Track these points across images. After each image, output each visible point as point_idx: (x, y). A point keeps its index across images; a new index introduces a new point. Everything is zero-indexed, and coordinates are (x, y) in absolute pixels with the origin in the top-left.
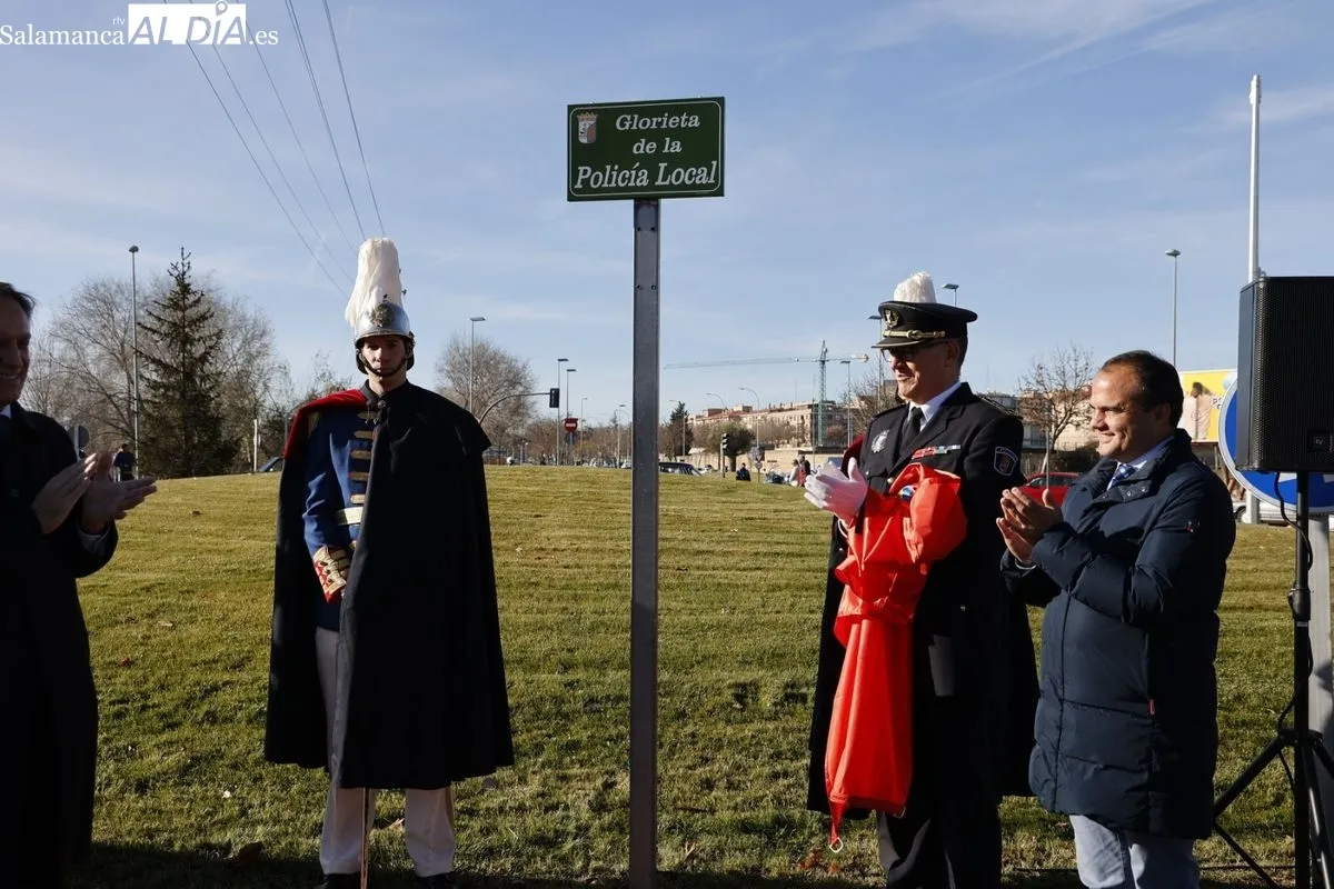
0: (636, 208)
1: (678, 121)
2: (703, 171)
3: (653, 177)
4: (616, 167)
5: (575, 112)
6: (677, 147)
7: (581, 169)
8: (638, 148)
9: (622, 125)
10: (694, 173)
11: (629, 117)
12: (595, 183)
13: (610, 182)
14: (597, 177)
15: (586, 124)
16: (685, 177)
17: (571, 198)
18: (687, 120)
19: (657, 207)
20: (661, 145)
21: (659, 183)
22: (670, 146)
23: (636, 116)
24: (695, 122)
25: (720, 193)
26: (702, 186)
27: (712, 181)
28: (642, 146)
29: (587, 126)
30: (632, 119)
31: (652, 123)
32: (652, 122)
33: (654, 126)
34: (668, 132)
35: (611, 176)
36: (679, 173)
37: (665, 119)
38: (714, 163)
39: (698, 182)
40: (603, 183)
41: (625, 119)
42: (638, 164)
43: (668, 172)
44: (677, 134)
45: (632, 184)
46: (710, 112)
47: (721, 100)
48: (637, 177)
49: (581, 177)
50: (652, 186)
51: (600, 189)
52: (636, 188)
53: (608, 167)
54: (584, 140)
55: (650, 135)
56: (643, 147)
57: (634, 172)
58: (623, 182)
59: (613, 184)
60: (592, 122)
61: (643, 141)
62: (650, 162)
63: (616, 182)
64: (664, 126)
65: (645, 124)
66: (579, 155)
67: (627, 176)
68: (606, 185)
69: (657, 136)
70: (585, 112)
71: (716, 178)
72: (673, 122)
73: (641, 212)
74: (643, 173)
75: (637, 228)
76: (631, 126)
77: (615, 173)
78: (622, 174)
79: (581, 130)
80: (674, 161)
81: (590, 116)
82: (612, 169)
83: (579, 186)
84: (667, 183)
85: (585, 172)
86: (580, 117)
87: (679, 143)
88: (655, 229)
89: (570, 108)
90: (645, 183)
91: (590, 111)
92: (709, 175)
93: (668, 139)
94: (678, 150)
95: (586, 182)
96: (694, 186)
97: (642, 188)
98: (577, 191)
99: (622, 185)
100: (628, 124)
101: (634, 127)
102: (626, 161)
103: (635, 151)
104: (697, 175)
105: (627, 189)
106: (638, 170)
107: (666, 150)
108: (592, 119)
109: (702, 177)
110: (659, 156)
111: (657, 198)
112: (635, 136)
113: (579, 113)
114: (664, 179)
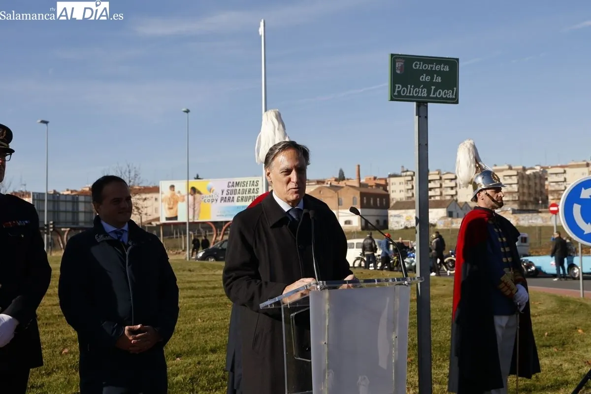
0: (418, 106)
1: (440, 67)
2: (450, 92)
3: (429, 92)
4: (413, 86)
5: (394, 58)
6: (439, 80)
7: (397, 85)
8: (422, 78)
9: (416, 66)
10: (446, 93)
11: (419, 63)
12: (403, 93)
13: (410, 93)
14: (404, 90)
16: (442, 94)
17: (392, 99)
18: (444, 67)
19: (428, 106)
20: (432, 78)
21: (432, 95)
22: (436, 79)
23: (422, 63)
24: (447, 69)
25: (457, 102)
26: (449, 99)
27: (454, 97)
29: (400, 65)
30: (420, 64)
32: (428, 66)
33: (429, 69)
34: (435, 72)
35: (410, 90)
36: (440, 92)
37: (434, 66)
38: (455, 89)
39: (448, 97)
40: (407, 93)
41: (416, 64)
42: (422, 86)
43: (435, 91)
44: (439, 73)
45: (419, 95)
46: (453, 64)
47: (458, 60)
48: (422, 92)
49: (397, 90)
50: (428, 96)
51: (406, 96)
52: (421, 97)
53: (409, 86)
54: (398, 72)
55: (427, 73)
56: (425, 78)
57: (420, 89)
58: (416, 93)
59: (411, 95)
60: (402, 63)
61: (425, 75)
62: (428, 86)
63: (413, 93)
64: (434, 69)
65: (425, 67)
66: (396, 78)
67: (418, 91)
68: (408, 94)
69: (430, 73)
70: (399, 58)
71: (456, 96)
72: (437, 68)
73: (419, 108)
74: (425, 90)
75: (419, 116)
76: (419, 67)
77: (412, 89)
78: (415, 90)
79: (397, 66)
80: (438, 86)
81: (401, 60)
82: (411, 87)
83: (396, 94)
84: (435, 96)
85: (399, 87)
86: (397, 60)
87: (440, 78)
88: (426, 117)
89: (392, 55)
90: (425, 95)
91: (401, 58)
92: (453, 94)
93: (435, 75)
95: (399, 92)
96: (446, 98)
97: (423, 97)
98: (395, 96)
99: (415, 95)
100: (418, 66)
101: (421, 68)
102: (417, 84)
103: (421, 80)
104: (448, 93)
105: (418, 97)
106: (422, 88)
107: (434, 81)
108: (402, 62)
109: (450, 94)
110: (431, 83)
111: (427, 102)
112: (422, 72)
113: (397, 58)
114: (434, 94)
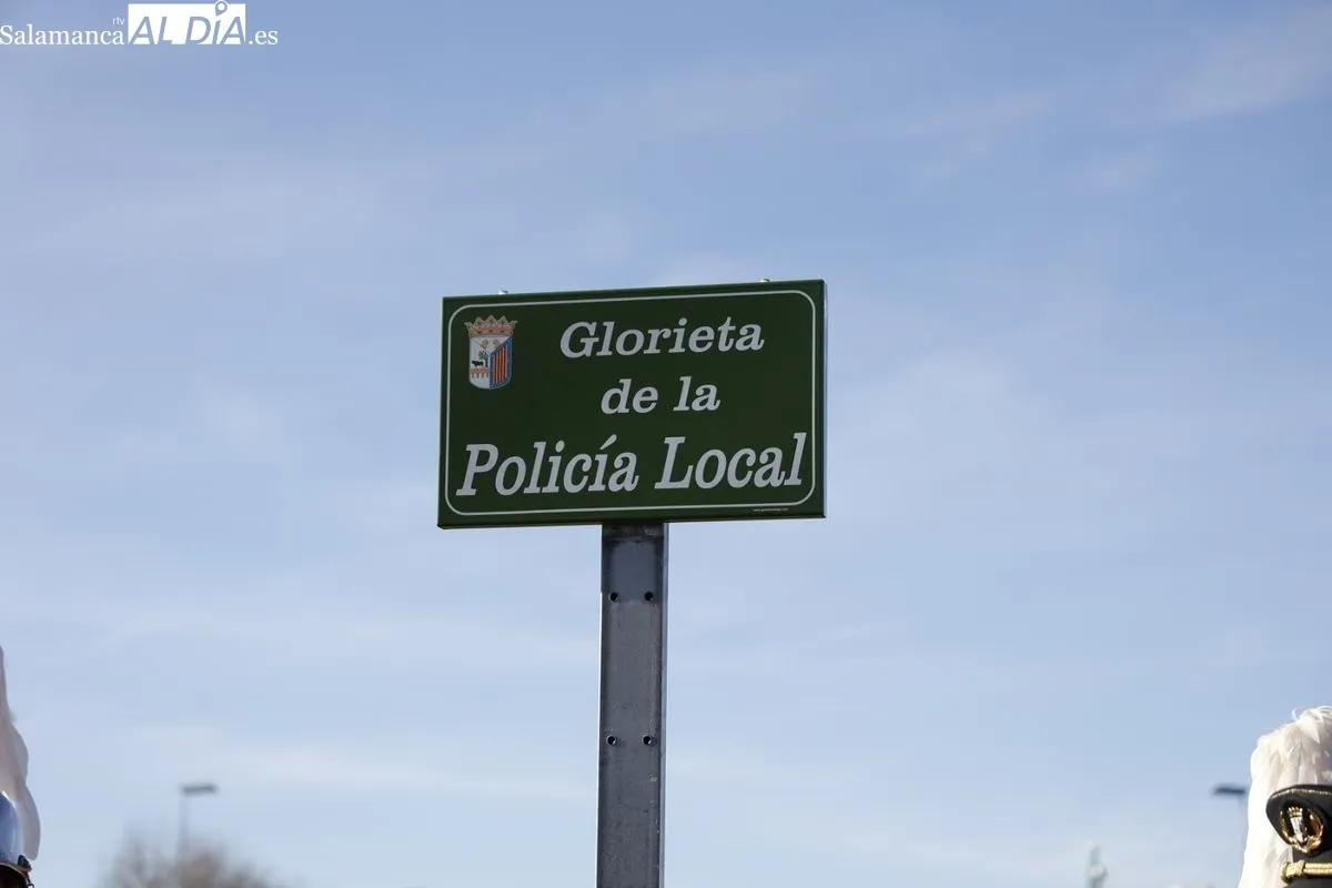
0: (608, 544)
1: (711, 335)
2: (772, 457)
3: (649, 469)
4: (560, 446)
5: (461, 315)
6: (708, 398)
7: (474, 449)
8: (615, 401)
9: (576, 345)
10: (750, 462)
11: (592, 328)
12: (508, 484)
13: (543, 481)
14: (513, 469)
15: (488, 342)
16: (727, 469)
17: (447, 521)
18: (734, 335)
19: (660, 543)
20: (670, 394)
21: (665, 483)
22: (692, 397)
23: (610, 326)
24: (753, 339)
25: (815, 509)
26: (770, 493)
27: (794, 480)
28: (624, 395)
29: (491, 349)
30: (600, 332)
31: (648, 342)
32: (648, 338)
33: (652, 349)
34: (689, 362)
35: (546, 467)
36: (713, 461)
37: (680, 333)
38: (800, 437)
39: (760, 483)
40: (526, 483)
41: (582, 333)
42: (612, 439)
43: (686, 458)
44: (706, 367)
45: (598, 486)
46: (790, 316)
47: (817, 288)
48: (610, 469)
49: (472, 468)
50: (646, 491)
51: (519, 500)
52: (607, 497)
53: (540, 446)
54: (481, 381)
55: (641, 370)
56: (626, 399)
57: (602, 459)
58: (576, 481)
59: (552, 488)
60: (503, 339)
61: (627, 383)
62: (642, 436)
63: (560, 482)
64: (678, 348)
65: (630, 343)
66: (467, 415)
67: (586, 467)
68: (533, 489)
69: (661, 371)
70: (485, 314)
71: (804, 472)
72: (697, 340)
73: (619, 554)
74: (626, 462)
75: (611, 593)
76: (597, 347)
77: (556, 461)
78: (573, 462)
79: (474, 356)
80: (701, 433)
81: (497, 324)
82: (550, 451)
83: (467, 490)
84: (685, 484)
85: (483, 458)
86: (472, 327)
87: (712, 389)
88: (655, 596)
89: (450, 304)
90: (629, 486)
91: (497, 313)
92: (786, 466)
93: (687, 380)
94: (712, 406)
95: (484, 482)
96: (751, 492)
97: (622, 497)
98: (463, 503)
99: (572, 489)
100: (589, 343)
101: (605, 351)
102: (585, 432)
103: (606, 409)
104: (758, 465)
105: (585, 498)
106: (612, 452)
107: (682, 406)
108: (501, 332)
109: (771, 470)
110: (665, 418)
111: (659, 521)
112: (608, 371)
113: (470, 316)
114: (677, 475)
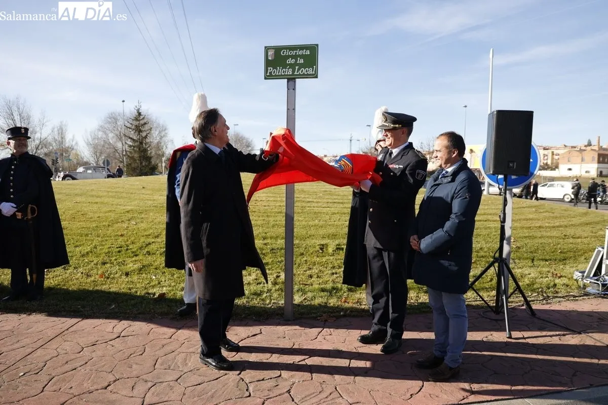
0: (288, 82)
1: (302, 52)
2: (311, 69)
3: (293, 71)
5: (267, 49)
6: (302, 61)
7: (269, 68)
8: (289, 61)
9: (283, 53)
10: (308, 70)
11: (285, 51)
12: (274, 73)
13: (279, 73)
14: (274, 71)
15: (271, 53)
16: (304, 71)
17: (265, 79)
18: (306, 52)
19: (295, 82)
20: (296, 61)
21: (296, 73)
22: (300, 61)
24: (308, 52)
25: (316, 77)
26: (310, 75)
27: (314, 73)
30: (287, 51)
31: (293, 53)
33: (294, 54)
34: (299, 56)
35: (279, 71)
36: (302, 70)
37: (298, 51)
38: (315, 67)
39: (309, 73)
42: (288, 67)
43: (299, 70)
44: (302, 56)
45: (286, 74)
46: (313, 49)
47: (317, 45)
48: (288, 71)
49: (269, 71)
50: (293, 74)
51: (276, 75)
52: (287, 75)
53: (278, 68)
54: (270, 58)
55: (292, 57)
56: (290, 61)
59: (280, 74)
61: (290, 59)
62: (292, 66)
64: (298, 54)
65: (291, 53)
66: (268, 63)
67: (285, 71)
68: (277, 74)
69: (295, 57)
70: (270, 49)
72: (300, 53)
73: (289, 83)
74: (290, 70)
75: (288, 89)
77: (280, 70)
78: (283, 70)
79: (269, 55)
80: (301, 66)
82: (280, 68)
83: (268, 74)
85: (270, 69)
86: (269, 51)
88: (294, 89)
89: (265, 47)
90: (291, 73)
91: (272, 49)
92: (313, 71)
93: (299, 58)
94: (302, 62)
95: (270, 73)
96: (308, 75)
97: (290, 75)
98: (268, 76)
99: (283, 74)
100: (285, 53)
101: (287, 54)
102: (285, 66)
103: (287, 62)
105: (285, 75)
106: (288, 69)
107: (298, 62)
108: (273, 51)
109: (310, 71)
110: (296, 64)
111: (295, 79)
112: (288, 57)
113: (268, 49)
114: (297, 72)
